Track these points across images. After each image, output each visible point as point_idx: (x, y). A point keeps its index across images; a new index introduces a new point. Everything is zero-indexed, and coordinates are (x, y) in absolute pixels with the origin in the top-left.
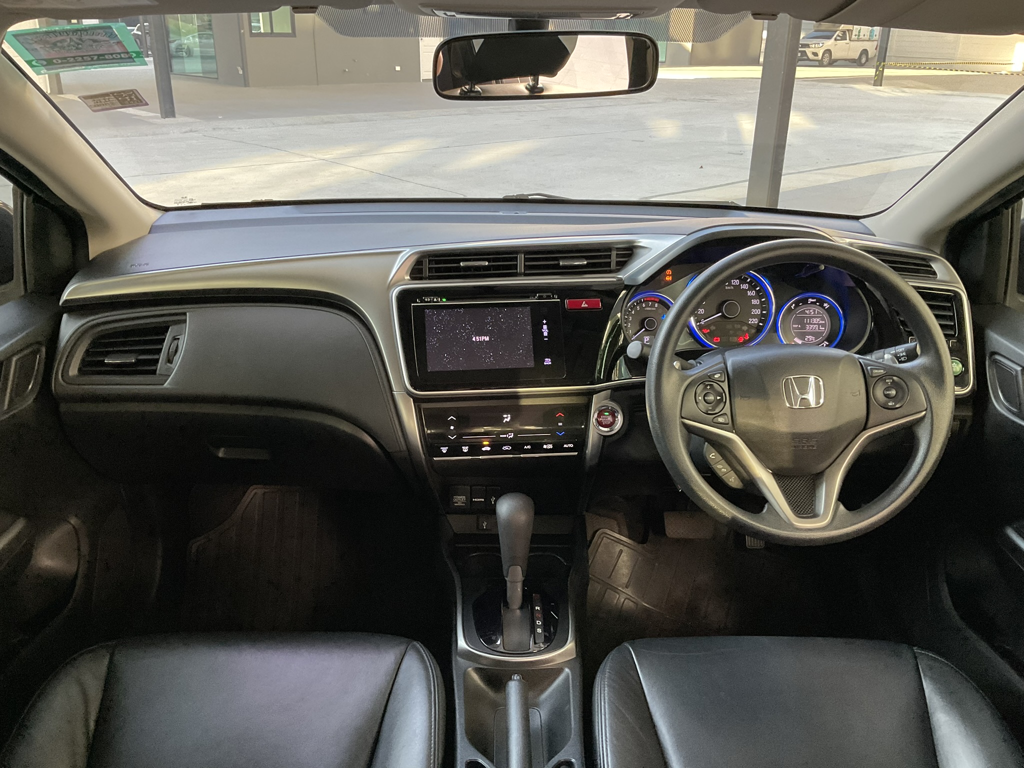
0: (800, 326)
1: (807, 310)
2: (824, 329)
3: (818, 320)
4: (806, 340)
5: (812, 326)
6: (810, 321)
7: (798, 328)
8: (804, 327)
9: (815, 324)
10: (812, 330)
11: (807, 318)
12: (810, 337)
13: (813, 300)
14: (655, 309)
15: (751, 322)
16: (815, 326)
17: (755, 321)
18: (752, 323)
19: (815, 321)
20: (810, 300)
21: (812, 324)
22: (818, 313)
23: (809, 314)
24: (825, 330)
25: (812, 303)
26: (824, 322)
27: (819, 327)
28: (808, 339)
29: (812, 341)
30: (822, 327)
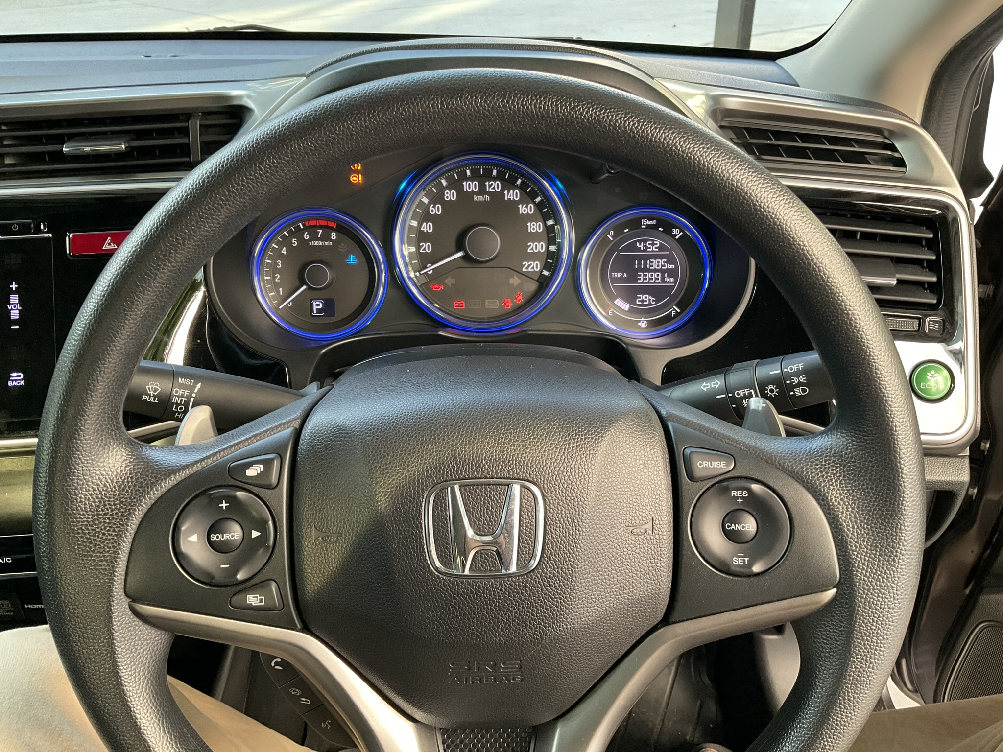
0: (625, 275)
1: (640, 241)
2: (672, 280)
3: (662, 262)
4: (637, 303)
5: (649, 275)
6: (645, 264)
7: (621, 280)
8: (633, 277)
9: (655, 271)
10: (649, 282)
11: (640, 258)
12: (647, 298)
13: (651, 222)
14: (330, 243)
15: (527, 268)
16: (655, 275)
17: (534, 266)
18: (529, 270)
19: (656, 264)
20: (646, 222)
21: (649, 271)
22: (661, 248)
23: (644, 251)
24: (675, 282)
25: (648, 226)
26: (673, 266)
27: (663, 278)
28: (643, 301)
29: (650, 304)
30: (669, 276)
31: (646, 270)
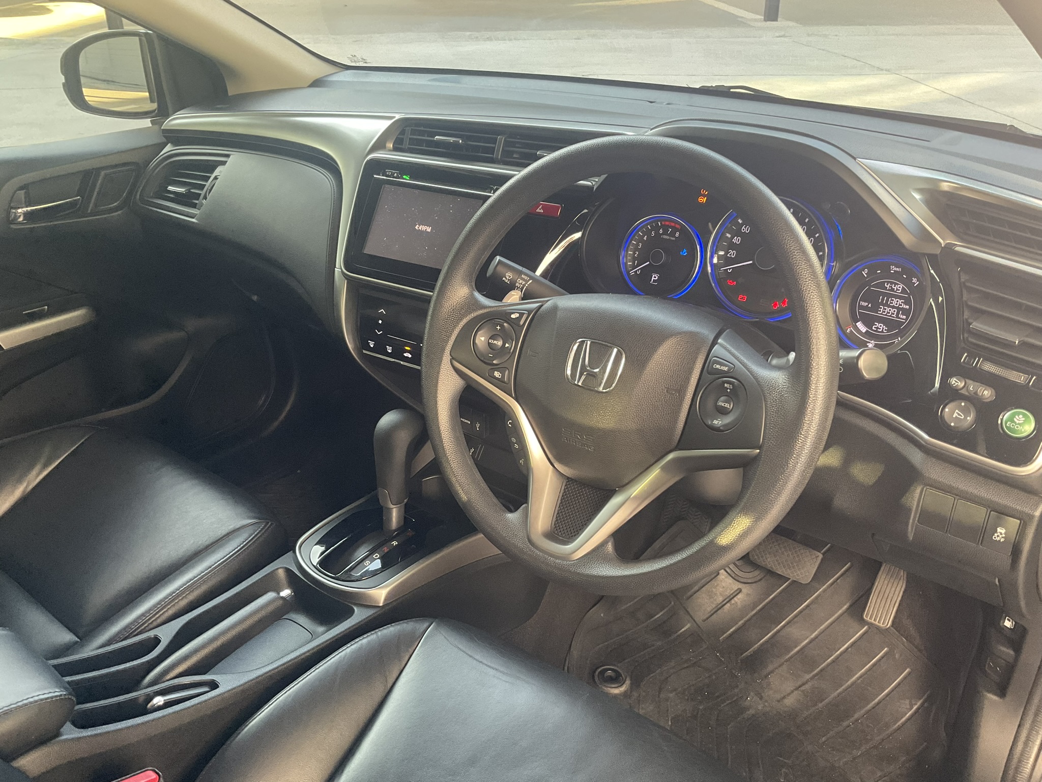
0: (870, 305)
1: (888, 282)
2: (904, 317)
3: (900, 301)
7: (866, 308)
8: (875, 308)
9: (893, 307)
11: (884, 295)
12: (881, 327)
13: (898, 270)
14: (674, 239)
20: (894, 268)
21: (889, 306)
22: (903, 291)
23: (889, 290)
24: (906, 320)
25: (895, 272)
26: (907, 307)
27: (898, 313)
28: (877, 328)
29: (882, 332)
30: (902, 314)
31: (887, 305)
